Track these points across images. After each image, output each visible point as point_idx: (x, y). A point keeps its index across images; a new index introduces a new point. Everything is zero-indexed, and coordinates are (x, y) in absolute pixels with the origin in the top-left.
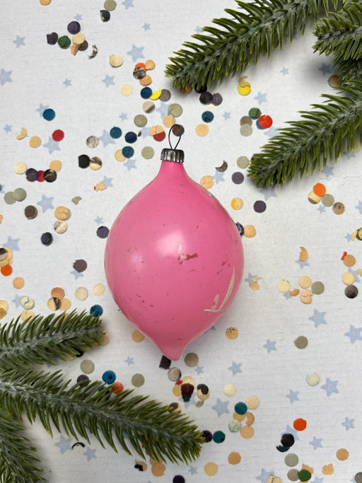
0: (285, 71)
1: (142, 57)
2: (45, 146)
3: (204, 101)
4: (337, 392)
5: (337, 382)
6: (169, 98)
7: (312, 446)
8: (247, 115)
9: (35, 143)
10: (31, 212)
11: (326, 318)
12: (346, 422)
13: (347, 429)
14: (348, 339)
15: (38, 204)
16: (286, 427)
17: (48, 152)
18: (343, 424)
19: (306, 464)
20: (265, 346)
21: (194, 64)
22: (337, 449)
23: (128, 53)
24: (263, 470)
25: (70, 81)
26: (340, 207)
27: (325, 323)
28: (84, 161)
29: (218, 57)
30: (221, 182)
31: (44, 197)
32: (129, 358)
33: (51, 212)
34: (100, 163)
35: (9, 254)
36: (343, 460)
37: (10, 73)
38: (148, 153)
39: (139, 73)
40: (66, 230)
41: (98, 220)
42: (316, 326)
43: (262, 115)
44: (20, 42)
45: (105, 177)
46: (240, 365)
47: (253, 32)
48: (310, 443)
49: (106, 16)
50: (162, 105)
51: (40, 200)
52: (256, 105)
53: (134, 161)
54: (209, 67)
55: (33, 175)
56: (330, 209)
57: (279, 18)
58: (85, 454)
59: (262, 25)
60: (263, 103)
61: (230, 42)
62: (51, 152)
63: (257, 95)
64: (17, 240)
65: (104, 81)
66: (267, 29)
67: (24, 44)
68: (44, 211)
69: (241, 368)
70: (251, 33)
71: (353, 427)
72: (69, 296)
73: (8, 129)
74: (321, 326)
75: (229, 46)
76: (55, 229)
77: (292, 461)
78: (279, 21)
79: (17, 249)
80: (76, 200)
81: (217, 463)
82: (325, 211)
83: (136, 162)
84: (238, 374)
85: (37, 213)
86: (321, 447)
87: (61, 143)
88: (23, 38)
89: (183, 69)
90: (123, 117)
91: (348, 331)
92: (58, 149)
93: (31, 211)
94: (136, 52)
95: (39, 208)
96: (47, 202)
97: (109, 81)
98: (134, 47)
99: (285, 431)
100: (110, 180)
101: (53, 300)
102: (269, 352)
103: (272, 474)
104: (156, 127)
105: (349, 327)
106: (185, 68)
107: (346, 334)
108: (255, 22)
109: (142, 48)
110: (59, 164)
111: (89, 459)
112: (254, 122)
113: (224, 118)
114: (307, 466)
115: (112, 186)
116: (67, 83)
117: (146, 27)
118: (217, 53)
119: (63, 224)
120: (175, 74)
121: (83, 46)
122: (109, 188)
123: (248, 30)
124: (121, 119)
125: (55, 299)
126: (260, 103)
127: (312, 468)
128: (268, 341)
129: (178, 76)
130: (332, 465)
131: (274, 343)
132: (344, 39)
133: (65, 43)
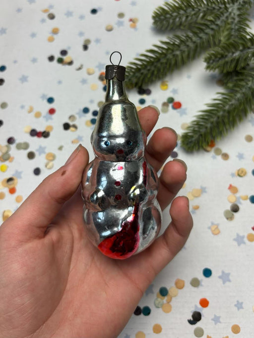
0: (189, 77)
2: (44, 117)
3: (140, 93)
4: (229, 281)
5: (229, 274)
7: (213, 322)
8: (166, 101)
9: (38, 115)
10: (31, 156)
12: (238, 304)
13: (238, 309)
14: (235, 243)
15: (37, 150)
16: (194, 306)
17: (45, 121)
18: (235, 305)
19: (209, 335)
21: (135, 74)
22: (232, 325)
23: (96, 67)
28: (67, 127)
29: (149, 70)
31: (40, 147)
33: (43, 156)
34: (76, 128)
35: (15, 181)
36: (236, 333)
37: (27, 77)
39: (102, 78)
40: (52, 167)
43: (175, 101)
44: (34, 60)
45: (78, 136)
47: (170, 56)
48: (212, 320)
49: (85, 47)
51: (38, 148)
52: (171, 95)
55: (34, 133)
60: (176, 95)
61: (156, 62)
62: (47, 121)
63: (172, 90)
64: (21, 173)
65: (81, 82)
67: (37, 62)
68: (39, 155)
70: (168, 57)
71: (242, 308)
73: (23, 107)
75: (155, 64)
76: (46, 166)
79: (21, 178)
80: (60, 148)
81: (144, 332)
82: (216, 158)
85: (35, 156)
86: (220, 322)
87: (54, 116)
88: (37, 59)
90: (92, 102)
91: (235, 237)
92: (52, 119)
94: (101, 66)
95: (37, 154)
96: (42, 150)
97: (84, 81)
98: (100, 64)
99: (193, 309)
100: (82, 137)
105: (236, 234)
107: (235, 240)
108: (170, 51)
109: (105, 64)
110: (51, 128)
113: (151, 103)
114: (211, 337)
116: (60, 82)
117: (107, 53)
118: (148, 68)
119: (51, 163)
121: (71, 63)
124: (90, 103)
126: (174, 95)
130: (228, 337)
132: (221, 62)
133: (60, 61)
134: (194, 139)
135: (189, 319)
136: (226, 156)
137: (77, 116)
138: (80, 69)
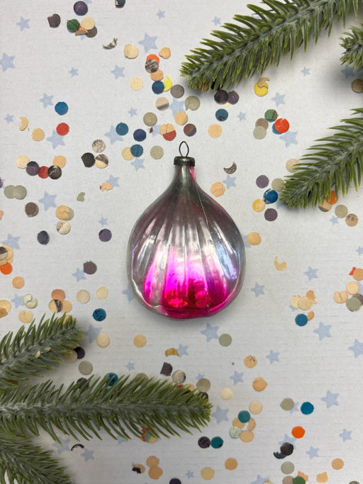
0: (306, 72)
1: (155, 48)
2: (48, 139)
3: (219, 99)
4: (336, 404)
5: (337, 395)
6: (182, 95)
7: (308, 455)
8: (264, 117)
10: (32, 210)
11: (331, 331)
12: (344, 434)
13: (344, 440)
14: (351, 353)
15: (41, 201)
16: (284, 436)
17: (51, 147)
18: (341, 435)
19: (302, 471)
20: (268, 357)
21: (211, 64)
22: (333, 459)
23: (140, 43)
24: (259, 477)
25: (77, 70)
26: (353, 219)
27: (329, 336)
28: (89, 160)
30: (232, 188)
31: (46, 195)
32: (129, 363)
33: (52, 210)
34: (107, 162)
35: (9, 254)
36: (337, 469)
37: (12, 58)
38: (157, 153)
39: (152, 66)
40: (69, 231)
41: (103, 221)
42: (320, 339)
43: (279, 118)
44: (24, 24)
45: (111, 176)
46: (242, 374)
47: (276, 30)
48: (307, 453)
49: (121, 2)
50: (174, 102)
51: (42, 197)
52: (273, 107)
53: (142, 161)
54: (227, 67)
55: (33, 168)
56: (342, 221)
57: (305, 17)
58: (82, 455)
59: (287, 24)
60: (281, 105)
61: (252, 41)
62: (54, 147)
63: (274, 96)
64: (17, 239)
65: (113, 72)
66: (291, 28)
67: (28, 27)
68: (46, 209)
69: (243, 377)
70: (274, 32)
71: (350, 439)
72: (70, 298)
73: (9, 119)
74: (326, 339)
75: (250, 45)
76: (58, 230)
77: (287, 468)
78: (305, 20)
79: (18, 247)
80: (81, 197)
81: (214, 468)
82: (337, 222)
83: (144, 162)
84: (239, 383)
85: (38, 211)
87: (66, 138)
88: (28, 21)
89: (199, 69)
90: (133, 112)
91: (353, 345)
92: (63, 144)
93: (31, 208)
94: (148, 41)
95: (40, 206)
96: (49, 200)
97: (118, 72)
98: (146, 36)
99: (282, 440)
100: (116, 179)
101: (54, 302)
102: (271, 362)
103: (267, 481)
104: (167, 126)
105: (354, 341)
106: (203, 67)
107: (351, 348)
108: (278, 20)
109: (156, 38)
110: (63, 160)
111: (86, 460)
112: (271, 124)
113: (239, 119)
114: (303, 474)
115: (118, 186)
116: (74, 72)
117: (161, 14)
119: (66, 224)
120: (191, 74)
121: (92, 33)
122: (115, 188)
123: (271, 28)
124: (130, 115)
125: (56, 301)
126: (277, 105)
127: (307, 476)
128: (271, 352)
129: (194, 76)
130: (326, 473)
131: (278, 354)
133: (74, 27)
134: (304, 188)
135: (276, 452)
136: (352, 219)
137: (106, 140)
138: (111, 47)
